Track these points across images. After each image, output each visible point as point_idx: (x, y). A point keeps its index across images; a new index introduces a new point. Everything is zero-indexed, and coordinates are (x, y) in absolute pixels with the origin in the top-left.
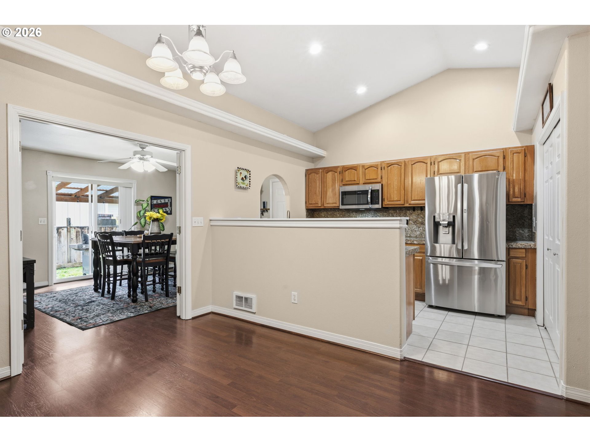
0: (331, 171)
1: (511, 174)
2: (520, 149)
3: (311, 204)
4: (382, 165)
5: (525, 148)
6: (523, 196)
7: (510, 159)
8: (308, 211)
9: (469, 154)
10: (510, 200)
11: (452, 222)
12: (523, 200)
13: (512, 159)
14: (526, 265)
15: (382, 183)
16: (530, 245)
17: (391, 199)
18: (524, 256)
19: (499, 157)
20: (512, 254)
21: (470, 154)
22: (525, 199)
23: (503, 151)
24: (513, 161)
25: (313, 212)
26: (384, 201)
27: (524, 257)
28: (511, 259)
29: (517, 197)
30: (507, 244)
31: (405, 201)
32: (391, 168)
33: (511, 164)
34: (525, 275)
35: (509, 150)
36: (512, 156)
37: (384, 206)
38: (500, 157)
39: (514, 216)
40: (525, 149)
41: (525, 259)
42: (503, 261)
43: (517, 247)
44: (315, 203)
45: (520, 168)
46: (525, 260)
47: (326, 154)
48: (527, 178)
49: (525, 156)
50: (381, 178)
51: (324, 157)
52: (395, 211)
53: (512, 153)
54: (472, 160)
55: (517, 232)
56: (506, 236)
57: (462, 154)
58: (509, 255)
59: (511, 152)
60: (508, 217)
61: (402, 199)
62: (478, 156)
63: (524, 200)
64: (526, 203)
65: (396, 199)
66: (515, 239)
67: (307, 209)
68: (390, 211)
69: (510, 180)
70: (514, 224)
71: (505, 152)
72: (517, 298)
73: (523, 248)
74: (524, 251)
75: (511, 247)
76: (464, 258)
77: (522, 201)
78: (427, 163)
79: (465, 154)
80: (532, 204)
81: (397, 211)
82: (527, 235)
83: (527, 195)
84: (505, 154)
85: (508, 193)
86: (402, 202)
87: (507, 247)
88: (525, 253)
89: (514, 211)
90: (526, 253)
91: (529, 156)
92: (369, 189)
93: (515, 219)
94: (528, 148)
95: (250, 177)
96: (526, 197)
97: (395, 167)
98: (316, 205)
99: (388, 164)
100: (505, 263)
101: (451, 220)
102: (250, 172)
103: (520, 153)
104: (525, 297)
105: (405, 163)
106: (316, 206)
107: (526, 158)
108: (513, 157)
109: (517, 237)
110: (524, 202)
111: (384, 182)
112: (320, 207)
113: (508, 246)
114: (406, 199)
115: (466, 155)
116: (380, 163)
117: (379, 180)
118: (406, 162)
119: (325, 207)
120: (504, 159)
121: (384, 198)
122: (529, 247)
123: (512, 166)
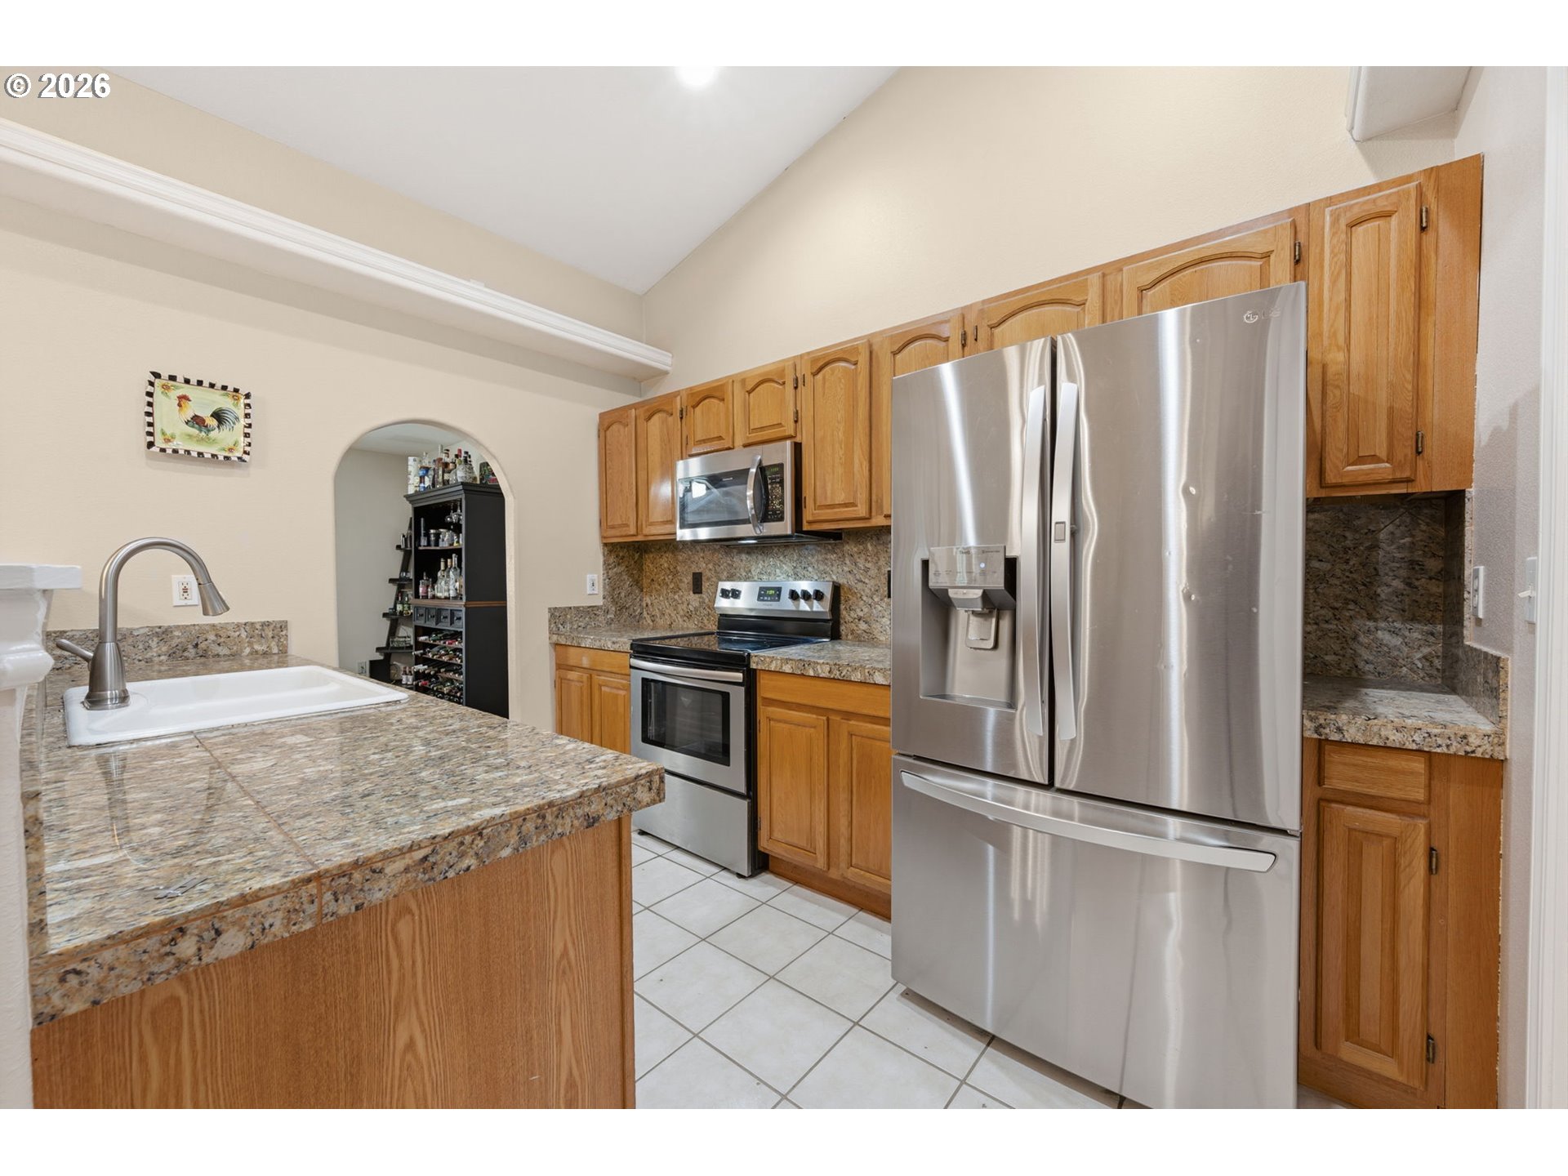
0: (659, 411)
1: (1334, 335)
2: (1390, 194)
3: (613, 527)
4: (798, 368)
5: (1422, 179)
6: (1410, 451)
7: (1334, 254)
8: (611, 551)
9: (1121, 270)
10: (1331, 477)
11: (999, 591)
12: (1406, 474)
13: (1342, 257)
14: (1431, 851)
15: (798, 440)
16: (1465, 737)
17: (826, 498)
18: (1420, 795)
19: (1266, 256)
20: (1342, 774)
21: (1125, 269)
22: (1420, 463)
23: (1294, 225)
24: (1349, 264)
25: (637, 556)
26: (805, 507)
27: (1418, 803)
28: (1334, 805)
29: (1375, 459)
30: (1311, 719)
31: (873, 504)
32: (824, 378)
33: (1334, 282)
34: (1420, 913)
35: (1328, 211)
36: (1343, 236)
37: (806, 527)
38: (1273, 257)
39: (1347, 561)
40: (1419, 187)
41: (1424, 816)
42: (1283, 832)
43: (1374, 742)
44: (620, 523)
45: (1393, 294)
46: (1421, 824)
47: (669, 361)
48: (1432, 351)
49: (1423, 229)
50: (796, 422)
51: (666, 373)
52: (861, 547)
53: (1343, 226)
54: (1135, 293)
55: (1363, 639)
56: (1305, 658)
57: (1089, 277)
58: (1320, 781)
59: (1335, 221)
60: (1315, 564)
61: (862, 497)
62: (1164, 270)
63: (1415, 470)
64: (1421, 487)
65: (841, 498)
66: (1354, 674)
67: (605, 545)
68: (847, 547)
69: (1331, 370)
70: (1347, 601)
71: (1302, 229)
72: (1371, 1028)
73: (1414, 747)
74: (1419, 765)
75: (1335, 737)
76: (1057, 784)
77: (1398, 475)
78: (946, 340)
79: (1104, 275)
80: (1464, 491)
81: (870, 547)
82: (1419, 655)
83: (1428, 441)
84: (1302, 239)
85: (1319, 437)
86: (861, 510)
87: (1307, 734)
88: (1423, 780)
89: (1348, 534)
90: (1430, 778)
91: (1445, 230)
92: (753, 460)
93: (1355, 576)
94: (1438, 180)
95: (247, 416)
96: (1427, 452)
97: (836, 372)
98: (624, 531)
99: (814, 361)
100: (1294, 844)
101: (998, 582)
102: (248, 396)
103: (1387, 215)
104: (1420, 1041)
105: (871, 353)
106: (624, 534)
107: (1428, 238)
108: (1349, 244)
109: (1361, 665)
110: (1408, 481)
111: (805, 438)
112: (634, 535)
113: (1317, 731)
114: (874, 498)
115: (1109, 278)
116: (791, 363)
117: (789, 429)
118: (875, 348)
119: (646, 536)
120: (1297, 262)
121: (805, 498)
122: (1452, 750)
123: (1342, 296)
